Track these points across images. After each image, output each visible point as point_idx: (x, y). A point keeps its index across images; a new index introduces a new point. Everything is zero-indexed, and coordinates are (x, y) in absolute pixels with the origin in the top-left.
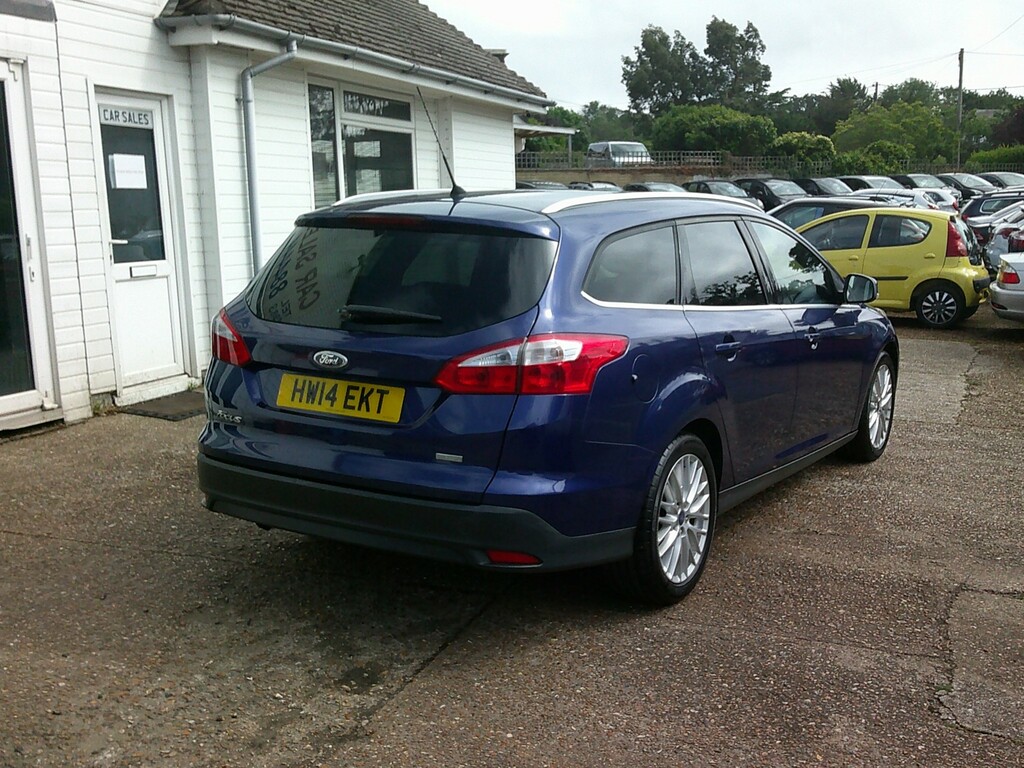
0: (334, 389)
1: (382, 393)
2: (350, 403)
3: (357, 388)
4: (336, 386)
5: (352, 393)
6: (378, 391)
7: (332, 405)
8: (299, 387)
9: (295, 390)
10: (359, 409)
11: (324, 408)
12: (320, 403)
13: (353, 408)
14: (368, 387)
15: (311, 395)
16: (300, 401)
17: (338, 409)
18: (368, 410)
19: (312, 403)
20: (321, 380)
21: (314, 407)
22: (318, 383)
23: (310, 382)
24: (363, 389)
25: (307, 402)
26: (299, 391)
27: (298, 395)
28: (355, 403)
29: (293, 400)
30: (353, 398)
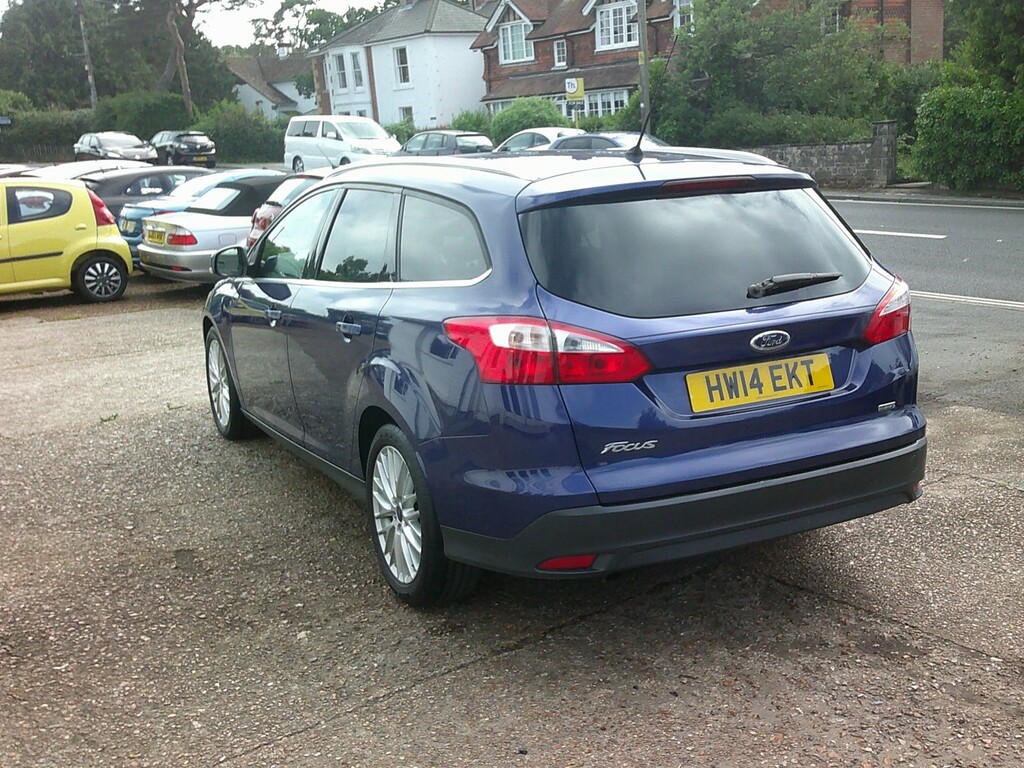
0: (756, 375)
1: (807, 363)
2: (779, 383)
3: (780, 367)
4: (756, 370)
5: (776, 373)
6: (803, 363)
7: (761, 392)
8: (714, 383)
9: (711, 389)
10: (791, 387)
11: (754, 396)
12: (746, 395)
13: (784, 388)
14: (791, 362)
15: (732, 388)
16: (722, 399)
17: (769, 393)
18: (801, 386)
19: (737, 396)
20: (737, 369)
21: (742, 400)
22: (734, 374)
23: (725, 375)
24: (787, 365)
25: (731, 397)
26: (715, 388)
27: (716, 393)
28: (784, 382)
29: (712, 400)
30: (780, 378)
